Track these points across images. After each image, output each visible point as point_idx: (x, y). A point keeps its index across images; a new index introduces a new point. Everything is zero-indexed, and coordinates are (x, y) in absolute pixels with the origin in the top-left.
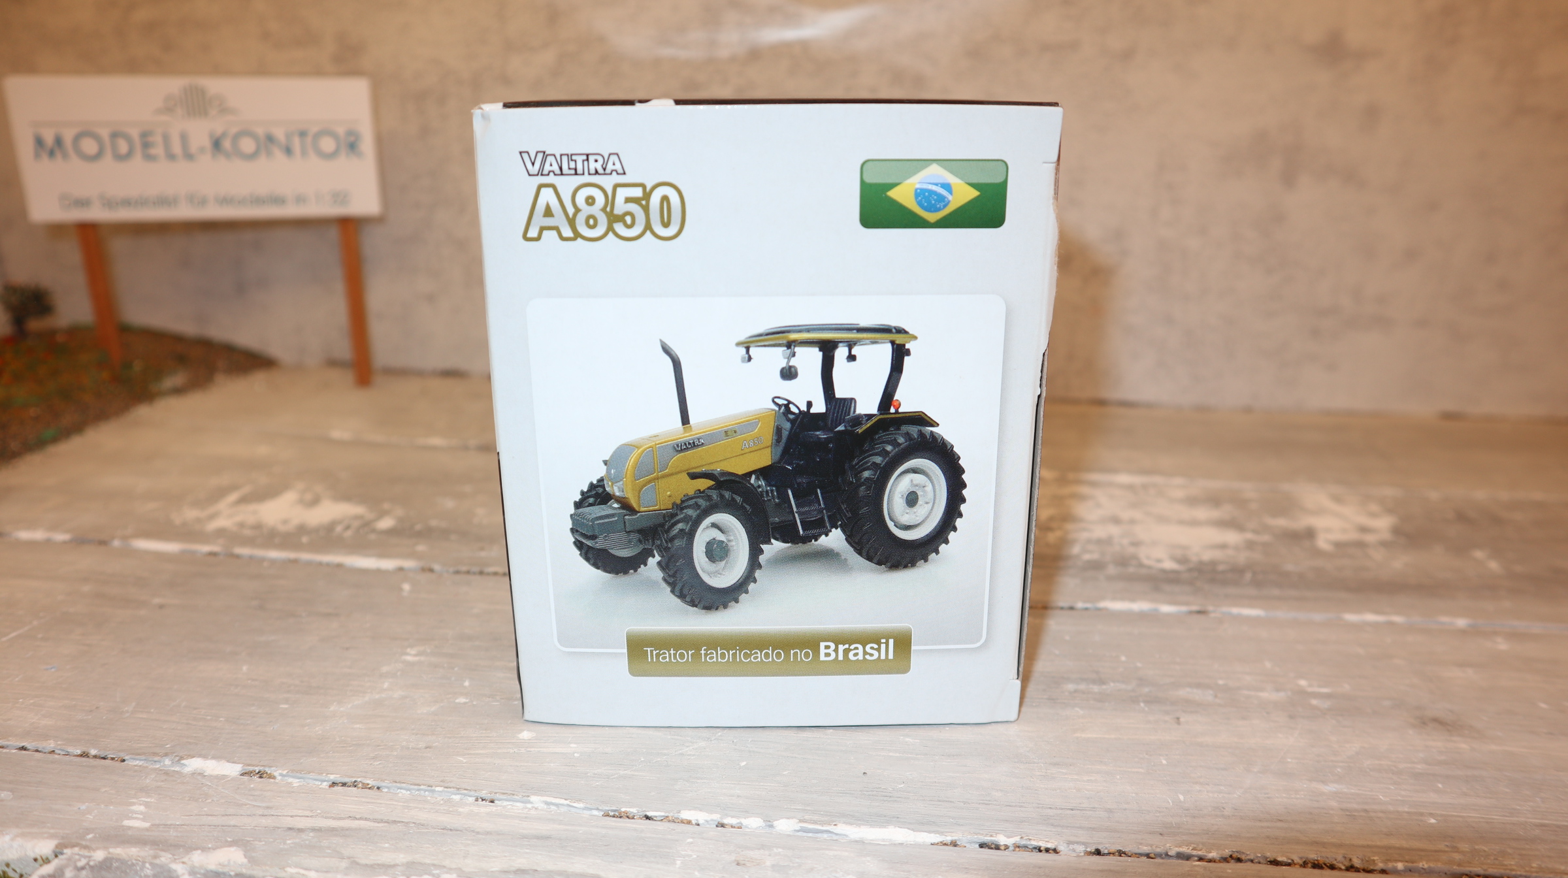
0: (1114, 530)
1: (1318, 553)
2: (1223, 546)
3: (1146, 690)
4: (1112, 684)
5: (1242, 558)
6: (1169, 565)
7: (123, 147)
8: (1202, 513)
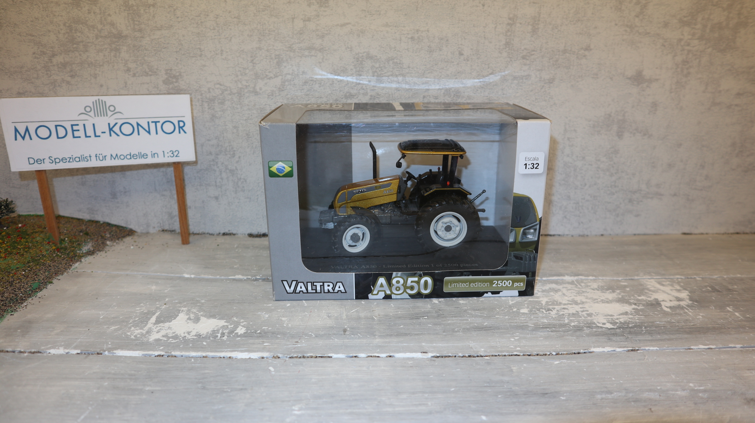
0: (577, 308)
1: (665, 314)
2: (626, 313)
3: (631, 395)
4: (615, 393)
5: (637, 319)
6: (609, 326)
7: (62, 132)
8: (610, 296)
